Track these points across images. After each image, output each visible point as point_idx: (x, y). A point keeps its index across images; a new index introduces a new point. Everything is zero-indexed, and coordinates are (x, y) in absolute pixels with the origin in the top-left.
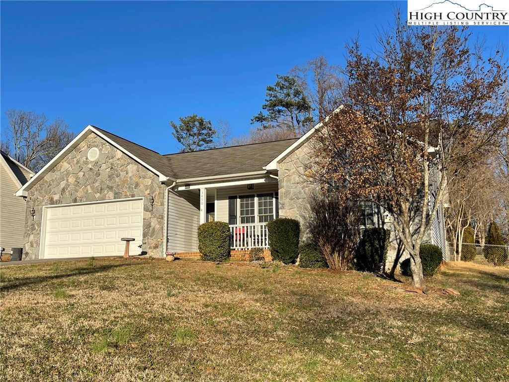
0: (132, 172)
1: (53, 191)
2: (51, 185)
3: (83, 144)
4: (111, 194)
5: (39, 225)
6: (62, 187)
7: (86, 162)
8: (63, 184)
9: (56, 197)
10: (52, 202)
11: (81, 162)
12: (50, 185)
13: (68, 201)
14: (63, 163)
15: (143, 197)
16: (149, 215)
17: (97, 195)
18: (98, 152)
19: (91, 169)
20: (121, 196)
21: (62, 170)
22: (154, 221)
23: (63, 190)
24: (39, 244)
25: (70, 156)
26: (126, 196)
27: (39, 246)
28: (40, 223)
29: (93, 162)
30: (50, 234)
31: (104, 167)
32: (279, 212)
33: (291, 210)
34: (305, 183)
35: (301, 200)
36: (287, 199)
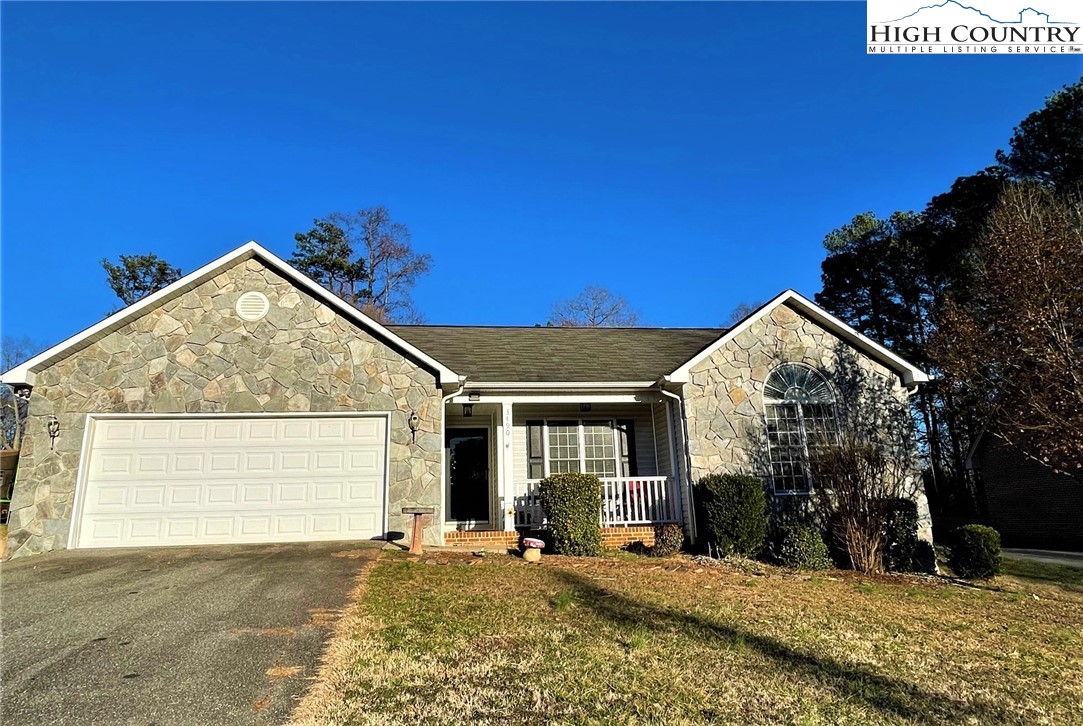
0: (362, 355)
1: (123, 378)
2: (118, 364)
3: (221, 279)
4: (303, 401)
5: (73, 461)
6: (154, 372)
7: (233, 321)
8: (158, 365)
9: (133, 395)
10: (119, 406)
11: (217, 319)
12: (115, 363)
13: (175, 407)
14: (159, 315)
15: (389, 413)
16: (404, 452)
17: (263, 400)
18: (267, 304)
19: (245, 338)
20: (331, 406)
21: (157, 332)
22: (418, 465)
23: (159, 379)
24: (70, 510)
25: (183, 301)
26: (346, 406)
27: (69, 516)
28: (76, 459)
29: (252, 323)
30: (101, 484)
31: (282, 337)
32: (689, 460)
33: (711, 458)
34: (732, 412)
35: (727, 441)
36: (703, 438)
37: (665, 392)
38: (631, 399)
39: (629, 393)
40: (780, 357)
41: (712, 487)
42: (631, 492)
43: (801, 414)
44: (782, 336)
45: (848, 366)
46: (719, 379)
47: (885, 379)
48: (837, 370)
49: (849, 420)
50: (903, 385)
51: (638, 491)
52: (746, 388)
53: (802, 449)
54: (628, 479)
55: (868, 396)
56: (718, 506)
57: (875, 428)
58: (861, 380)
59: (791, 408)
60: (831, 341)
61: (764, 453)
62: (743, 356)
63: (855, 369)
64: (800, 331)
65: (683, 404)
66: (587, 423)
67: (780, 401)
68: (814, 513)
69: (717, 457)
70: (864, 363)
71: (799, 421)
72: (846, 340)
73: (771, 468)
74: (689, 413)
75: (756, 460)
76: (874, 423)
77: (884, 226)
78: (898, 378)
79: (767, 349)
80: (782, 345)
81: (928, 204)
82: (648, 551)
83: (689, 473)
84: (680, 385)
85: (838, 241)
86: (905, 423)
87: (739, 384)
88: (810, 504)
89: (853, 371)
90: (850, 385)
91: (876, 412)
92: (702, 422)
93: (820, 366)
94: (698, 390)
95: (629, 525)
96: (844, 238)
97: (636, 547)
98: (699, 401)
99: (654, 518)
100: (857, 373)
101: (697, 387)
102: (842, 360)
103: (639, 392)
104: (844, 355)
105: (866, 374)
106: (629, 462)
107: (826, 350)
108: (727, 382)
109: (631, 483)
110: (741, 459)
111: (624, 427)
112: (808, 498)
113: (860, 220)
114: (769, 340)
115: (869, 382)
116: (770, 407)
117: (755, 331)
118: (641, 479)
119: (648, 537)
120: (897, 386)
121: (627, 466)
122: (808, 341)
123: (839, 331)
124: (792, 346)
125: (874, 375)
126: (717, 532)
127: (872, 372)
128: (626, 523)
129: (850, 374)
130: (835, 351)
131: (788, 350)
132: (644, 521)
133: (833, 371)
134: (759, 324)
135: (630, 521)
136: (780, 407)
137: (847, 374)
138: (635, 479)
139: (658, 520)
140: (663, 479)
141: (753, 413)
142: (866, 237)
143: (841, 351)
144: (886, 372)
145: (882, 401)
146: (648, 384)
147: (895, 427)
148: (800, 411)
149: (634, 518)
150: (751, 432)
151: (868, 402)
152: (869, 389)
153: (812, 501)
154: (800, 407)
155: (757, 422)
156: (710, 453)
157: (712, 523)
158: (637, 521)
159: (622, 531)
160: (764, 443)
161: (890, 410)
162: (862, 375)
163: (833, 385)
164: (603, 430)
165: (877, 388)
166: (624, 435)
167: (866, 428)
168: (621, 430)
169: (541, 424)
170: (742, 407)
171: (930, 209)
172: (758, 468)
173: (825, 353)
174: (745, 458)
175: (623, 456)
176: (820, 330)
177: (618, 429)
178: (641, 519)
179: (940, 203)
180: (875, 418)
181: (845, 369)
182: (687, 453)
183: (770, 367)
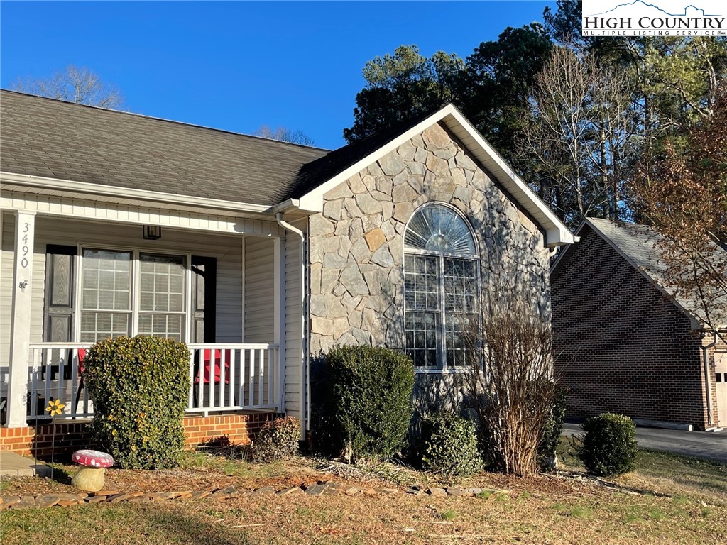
32: (309, 323)
33: (337, 321)
34: (366, 260)
35: (358, 299)
36: (329, 292)
37: (283, 223)
38: (228, 227)
39: (227, 219)
40: (428, 192)
41: (350, 364)
42: (207, 363)
43: (443, 271)
44: (433, 165)
45: (496, 215)
46: (356, 212)
47: (530, 236)
48: (484, 219)
49: (491, 282)
50: (546, 246)
51: (218, 362)
52: (386, 228)
53: (439, 315)
54: (203, 347)
55: (511, 254)
56: (356, 390)
57: (514, 294)
58: (507, 234)
59: (432, 260)
60: (483, 180)
61: (399, 317)
62: (386, 186)
63: (503, 219)
64: (452, 161)
65: (307, 244)
66: (145, 257)
67: (422, 251)
68: (445, 396)
69: (344, 320)
70: (512, 213)
71: (439, 279)
72: (498, 182)
73: (404, 339)
74: (315, 257)
75: (389, 326)
76: (515, 287)
77: (426, 65)
78: (542, 236)
79: (413, 179)
80: (431, 176)
81: (476, 50)
82: (239, 452)
83: (307, 341)
84: (307, 215)
85: (377, 72)
86: (543, 290)
87: (379, 223)
88: (442, 384)
89: (501, 222)
90: (496, 239)
91: (516, 273)
92: (330, 272)
93: (469, 211)
94: (328, 226)
95: (210, 413)
96: (384, 68)
97: (218, 446)
98: (328, 240)
99: (246, 402)
100: (504, 224)
101: (328, 221)
102: (491, 206)
103: (242, 219)
104: (494, 200)
105: (512, 227)
106: (205, 319)
107: (477, 192)
108: (365, 218)
109: (208, 352)
110: (372, 325)
111: (202, 268)
112: (441, 376)
113: (403, 54)
114: (417, 169)
115: (515, 238)
116: (409, 258)
117: (403, 154)
118: (223, 347)
119: (238, 432)
120: (540, 245)
121: (201, 324)
122: (459, 177)
123: (492, 170)
124: (441, 181)
125: (521, 229)
126: (350, 426)
127: (519, 225)
128: (206, 410)
129: (496, 226)
130: (486, 194)
131: (438, 183)
132: (232, 407)
133: (481, 219)
134: (409, 145)
135: (212, 408)
136: (421, 258)
137: (494, 225)
138: (213, 347)
139: (251, 406)
140: (263, 347)
141: (391, 263)
142: (407, 73)
143: (491, 194)
144: (532, 227)
145: (525, 263)
146: (262, 208)
147: (533, 295)
148: (442, 265)
149: (217, 403)
150: (387, 288)
151: (512, 261)
152: (513, 245)
153: (444, 380)
154: (442, 261)
155: (395, 276)
156: (336, 314)
157: (342, 413)
158: (222, 408)
159: (201, 423)
160: (400, 305)
161: (531, 274)
162: (508, 228)
163: (480, 237)
164: (170, 270)
165: (521, 246)
166: (201, 279)
167: (506, 293)
168: (198, 272)
169: (72, 251)
170: (380, 255)
171: (475, 56)
172: (391, 338)
173: (475, 195)
174: (377, 323)
175: (197, 310)
176: (473, 165)
177: (193, 269)
178: (227, 403)
179: (487, 51)
180: (516, 282)
181: (492, 217)
182: (306, 314)
183: (416, 204)
